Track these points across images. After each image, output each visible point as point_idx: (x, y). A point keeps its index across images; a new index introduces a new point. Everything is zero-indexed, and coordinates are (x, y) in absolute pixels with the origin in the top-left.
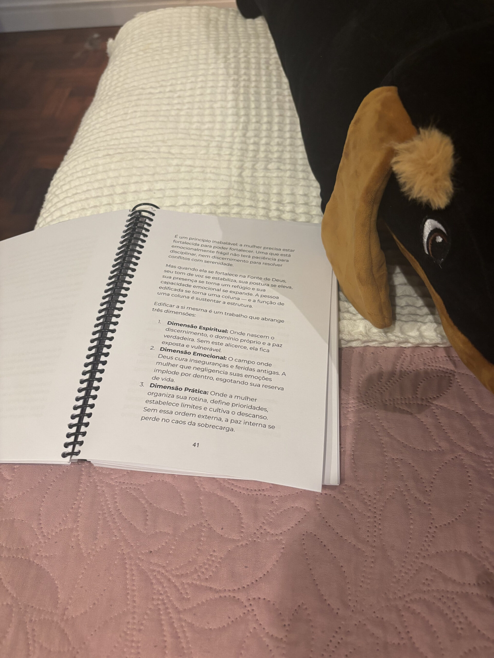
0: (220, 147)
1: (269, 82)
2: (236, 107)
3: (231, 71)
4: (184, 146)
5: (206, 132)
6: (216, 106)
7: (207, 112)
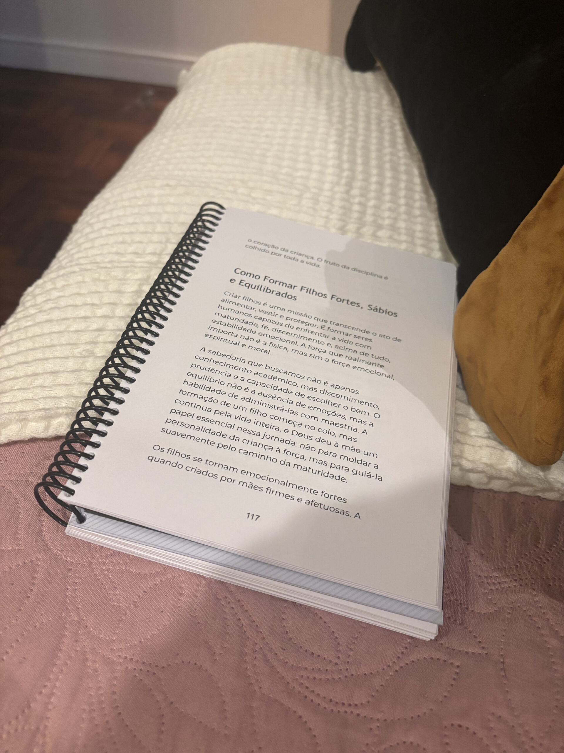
0: (316, 201)
1: (380, 139)
2: (339, 158)
3: (335, 120)
4: (269, 192)
5: (299, 180)
6: (312, 153)
7: (302, 158)
